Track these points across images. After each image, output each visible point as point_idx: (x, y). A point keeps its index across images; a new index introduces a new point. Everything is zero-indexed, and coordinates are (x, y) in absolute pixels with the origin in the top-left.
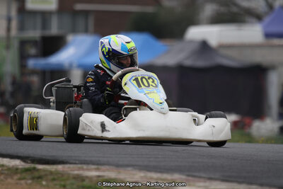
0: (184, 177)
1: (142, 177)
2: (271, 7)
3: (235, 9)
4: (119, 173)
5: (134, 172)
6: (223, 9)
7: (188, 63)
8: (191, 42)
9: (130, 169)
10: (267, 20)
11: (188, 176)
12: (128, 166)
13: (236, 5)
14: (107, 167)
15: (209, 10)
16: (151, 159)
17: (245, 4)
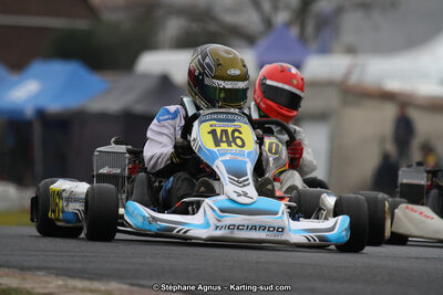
0: (125, 287)
1: (59, 287)
2: (268, 24)
3: (212, 27)
4: (24, 279)
5: (48, 279)
6: (195, 26)
7: (140, 108)
8: (145, 76)
9: (42, 273)
10: (263, 43)
11: (132, 285)
12: (39, 269)
13: (214, 19)
14: (6, 270)
15: (173, 27)
16: (76, 259)
17: (230, 19)
